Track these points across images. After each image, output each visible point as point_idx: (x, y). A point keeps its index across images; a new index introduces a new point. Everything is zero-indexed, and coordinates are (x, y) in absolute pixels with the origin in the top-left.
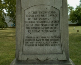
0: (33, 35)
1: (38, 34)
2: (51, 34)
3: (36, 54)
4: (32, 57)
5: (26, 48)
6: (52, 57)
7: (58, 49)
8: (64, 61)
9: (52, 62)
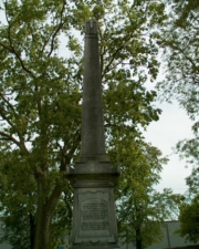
0: (87, 221)
1: (91, 221)
2: (101, 221)
3: (89, 237)
4: (86, 240)
5: (81, 232)
6: (103, 240)
7: (107, 232)
8: (114, 244)
9: (103, 244)
